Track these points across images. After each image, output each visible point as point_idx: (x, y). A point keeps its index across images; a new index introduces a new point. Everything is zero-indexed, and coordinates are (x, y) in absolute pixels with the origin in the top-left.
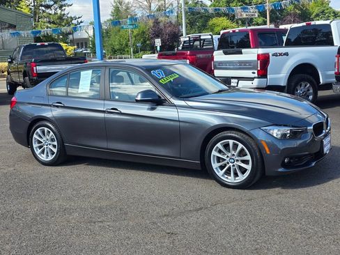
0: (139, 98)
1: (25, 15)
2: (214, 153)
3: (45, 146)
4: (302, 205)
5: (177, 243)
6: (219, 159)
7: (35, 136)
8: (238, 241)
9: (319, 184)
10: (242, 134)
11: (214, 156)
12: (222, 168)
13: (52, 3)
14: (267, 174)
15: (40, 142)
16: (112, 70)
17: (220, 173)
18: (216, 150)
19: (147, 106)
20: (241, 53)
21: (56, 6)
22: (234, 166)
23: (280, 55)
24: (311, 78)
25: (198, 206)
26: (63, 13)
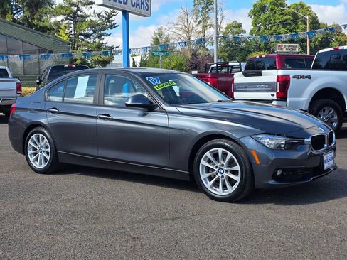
0: (129, 102)
1: (63, 42)
2: (203, 162)
3: (40, 154)
4: (290, 220)
5: (138, 247)
6: (208, 170)
7: (30, 142)
8: (206, 248)
9: (317, 202)
10: (232, 143)
11: (203, 165)
12: (210, 178)
13: (91, 32)
14: (256, 187)
15: (35, 149)
16: (108, 76)
17: (208, 184)
18: (205, 160)
19: (138, 112)
20: (260, 75)
21: (95, 35)
22: (222, 177)
23: (302, 77)
24: (336, 104)
25: (176, 215)
26: (101, 42)
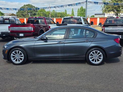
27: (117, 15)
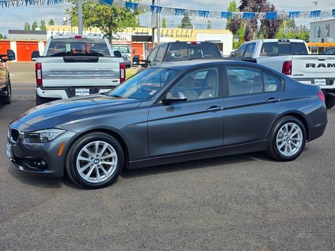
27: (110, 34)
